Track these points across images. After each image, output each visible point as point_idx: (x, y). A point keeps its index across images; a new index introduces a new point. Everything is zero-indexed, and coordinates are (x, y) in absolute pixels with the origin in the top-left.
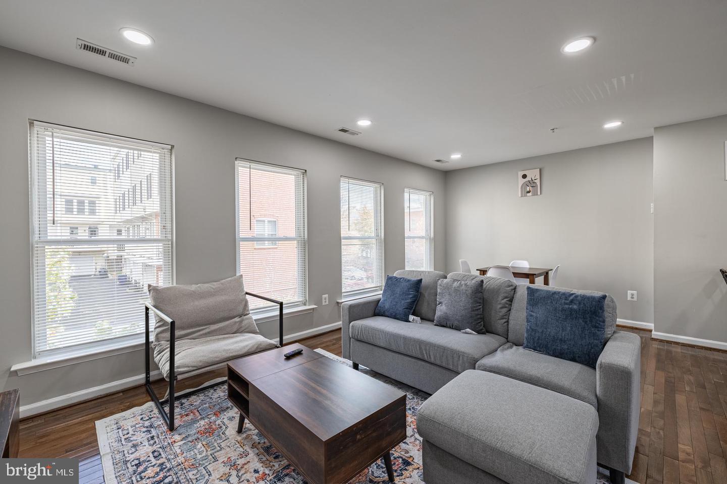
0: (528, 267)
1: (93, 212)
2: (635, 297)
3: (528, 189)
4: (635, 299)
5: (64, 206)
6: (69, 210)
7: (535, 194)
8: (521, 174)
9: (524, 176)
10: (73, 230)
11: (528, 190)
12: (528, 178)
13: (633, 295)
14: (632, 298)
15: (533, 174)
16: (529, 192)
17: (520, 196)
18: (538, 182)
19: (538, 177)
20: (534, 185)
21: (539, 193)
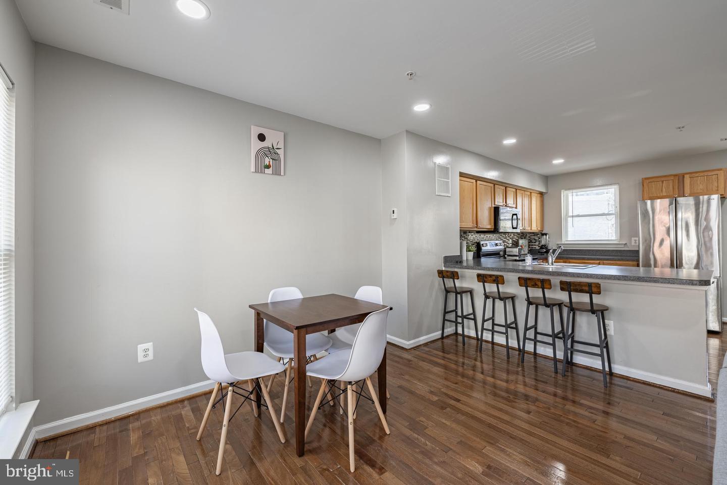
3: (267, 161)
7: (277, 173)
8: (255, 131)
9: (262, 137)
11: (267, 163)
12: (267, 143)
15: (274, 138)
16: (268, 167)
17: (253, 169)
18: (281, 153)
19: (281, 145)
20: (275, 156)
21: (282, 174)
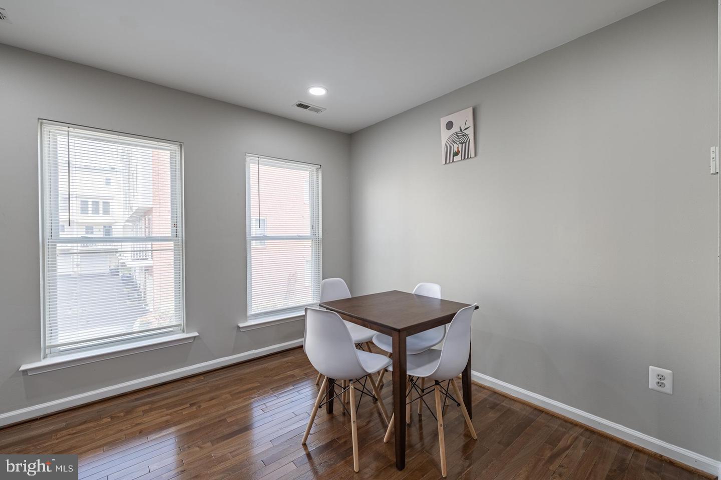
0: (440, 298)
1: (106, 212)
2: (668, 383)
3: (455, 148)
4: (668, 388)
5: (80, 206)
6: (84, 210)
7: (467, 157)
8: (444, 122)
9: (450, 125)
10: (89, 228)
11: (455, 150)
12: (455, 129)
13: (661, 377)
14: (660, 384)
15: (463, 119)
16: (456, 154)
17: (443, 161)
18: (470, 132)
19: (470, 123)
20: (463, 139)
21: (472, 155)
